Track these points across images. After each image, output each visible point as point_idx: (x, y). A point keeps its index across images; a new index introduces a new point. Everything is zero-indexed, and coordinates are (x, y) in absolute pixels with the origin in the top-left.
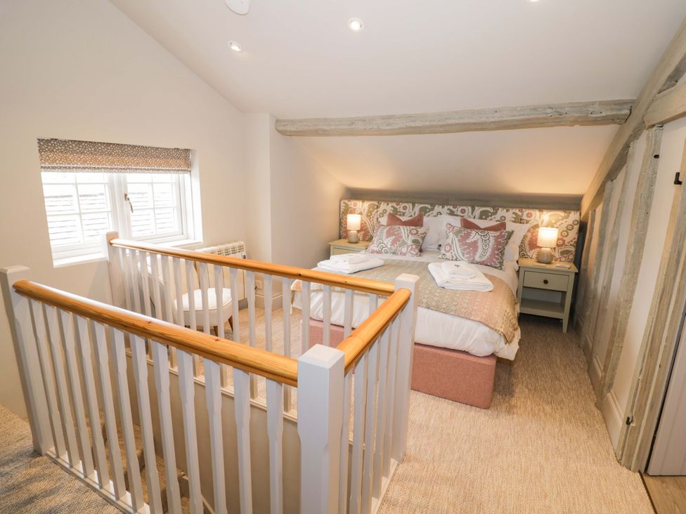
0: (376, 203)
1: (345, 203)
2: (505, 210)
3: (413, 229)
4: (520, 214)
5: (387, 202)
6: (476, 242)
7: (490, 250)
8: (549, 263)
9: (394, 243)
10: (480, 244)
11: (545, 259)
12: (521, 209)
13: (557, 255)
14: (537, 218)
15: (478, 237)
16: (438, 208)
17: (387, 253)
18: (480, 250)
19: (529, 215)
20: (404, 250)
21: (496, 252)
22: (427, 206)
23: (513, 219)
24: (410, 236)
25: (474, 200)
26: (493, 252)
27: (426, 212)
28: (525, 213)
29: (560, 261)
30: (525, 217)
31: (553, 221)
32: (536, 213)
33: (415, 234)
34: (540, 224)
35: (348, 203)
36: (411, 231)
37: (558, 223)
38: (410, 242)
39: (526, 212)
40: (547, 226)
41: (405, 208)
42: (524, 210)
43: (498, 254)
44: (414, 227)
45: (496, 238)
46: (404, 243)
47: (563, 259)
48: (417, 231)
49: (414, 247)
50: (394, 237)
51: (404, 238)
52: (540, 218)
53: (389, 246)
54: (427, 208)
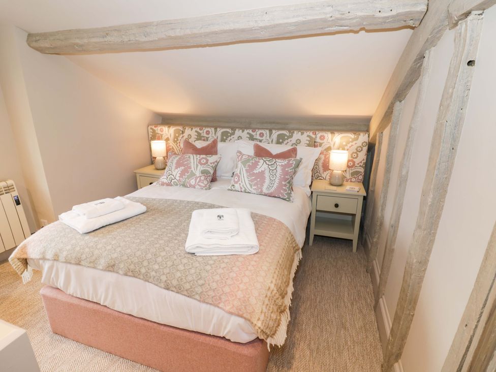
0: (180, 128)
1: (151, 128)
2: (300, 133)
3: (203, 158)
4: (314, 136)
5: (192, 126)
6: (263, 172)
7: (277, 181)
8: (341, 185)
9: (182, 174)
10: (267, 175)
11: (336, 182)
12: (315, 131)
13: (348, 176)
14: (330, 140)
15: (265, 166)
16: (238, 133)
17: (177, 185)
18: (267, 181)
19: (322, 138)
20: (193, 182)
21: (283, 183)
22: (228, 130)
23: (308, 142)
24: (199, 166)
25: (274, 123)
26: (280, 183)
27: (227, 137)
28: (318, 136)
29: (351, 181)
30: (318, 140)
31: (344, 143)
32: (328, 136)
33: (204, 164)
34: (332, 146)
35: (155, 129)
36: (200, 160)
37: (349, 145)
38: (198, 173)
39: (319, 134)
40: (338, 149)
41: (208, 133)
42: (317, 133)
43: (285, 185)
44: (204, 156)
45: (284, 167)
46: (193, 174)
47: (353, 180)
48: (207, 161)
49: (202, 178)
50: (183, 168)
51: (193, 169)
52: (332, 140)
53: (178, 178)
54: (228, 132)
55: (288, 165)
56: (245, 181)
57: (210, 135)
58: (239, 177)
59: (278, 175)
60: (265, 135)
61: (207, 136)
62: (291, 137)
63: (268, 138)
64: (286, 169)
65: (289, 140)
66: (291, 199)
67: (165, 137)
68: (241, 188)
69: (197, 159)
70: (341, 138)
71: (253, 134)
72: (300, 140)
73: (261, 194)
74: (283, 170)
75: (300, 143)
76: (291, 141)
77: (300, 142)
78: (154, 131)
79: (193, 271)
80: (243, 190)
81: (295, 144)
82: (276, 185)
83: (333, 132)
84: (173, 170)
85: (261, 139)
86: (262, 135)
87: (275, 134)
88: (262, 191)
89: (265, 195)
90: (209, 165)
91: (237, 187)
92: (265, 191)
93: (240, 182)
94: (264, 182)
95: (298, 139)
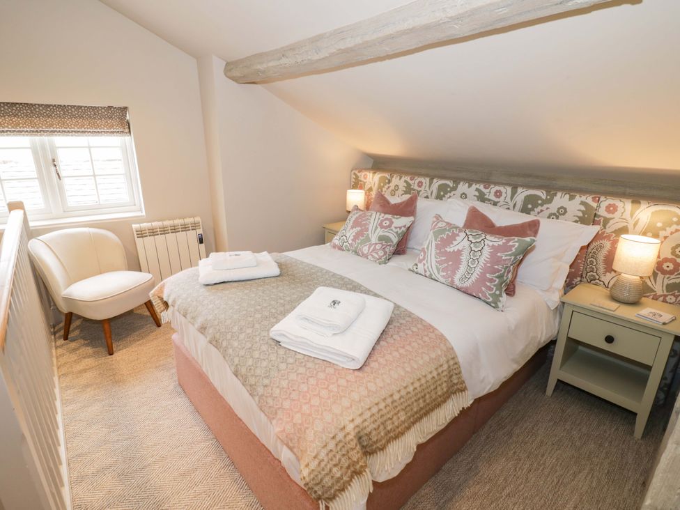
0: (387, 175)
1: (355, 174)
2: (567, 196)
3: (387, 219)
4: (595, 205)
6: (459, 253)
7: (478, 270)
8: (635, 304)
9: (356, 238)
10: (464, 257)
13: (659, 289)
14: (627, 215)
15: (466, 243)
16: (463, 187)
18: (463, 268)
19: (612, 209)
20: (365, 250)
21: (488, 275)
22: (448, 182)
23: (580, 214)
24: (379, 229)
27: (446, 193)
28: (604, 205)
29: (665, 301)
30: (602, 212)
31: (659, 225)
32: (625, 207)
33: (386, 227)
34: (630, 227)
35: (359, 174)
36: (382, 221)
37: (669, 230)
38: (374, 239)
39: (606, 202)
40: (644, 234)
41: (420, 184)
42: (602, 198)
43: (491, 280)
44: (389, 216)
45: (495, 249)
46: (368, 239)
47: (671, 299)
48: (391, 223)
49: (378, 247)
50: (359, 229)
51: (370, 232)
52: (632, 216)
53: (350, 242)
54: (448, 186)
55: (505, 248)
56: (431, 261)
57: (423, 187)
58: (425, 253)
59: (482, 260)
60: (504, 195)
61: (419, 189)
62: (549, 201)
63: (508, 199)
64: (499, 254)
65: (546, 206)
66: (500, 305)
67: (367, 186)
68: (425, 271)
69: (379, 219)
70: (653, 213)
71: (486, 191)
72: (565, 209)
73: (451, 285)
74: (493, 255)
75: (564, 214)
76: (548, 208)
77: (566, 212)
78: (357, 178)
79: (265, 364)
80: (428, 274)
81: (554, 214)
82: (474, 277)
83: (636, 199)
84: (348, 230)
85: (496, 200)
86: (498, 194)
87: (522, 194)
88: (452, 281)
89: (458, 289)
90: (392, 230)
91: (421, 269)
92: (457, 282)
93: (425, 262)
94: (458, 268)
95: (562, 207)
